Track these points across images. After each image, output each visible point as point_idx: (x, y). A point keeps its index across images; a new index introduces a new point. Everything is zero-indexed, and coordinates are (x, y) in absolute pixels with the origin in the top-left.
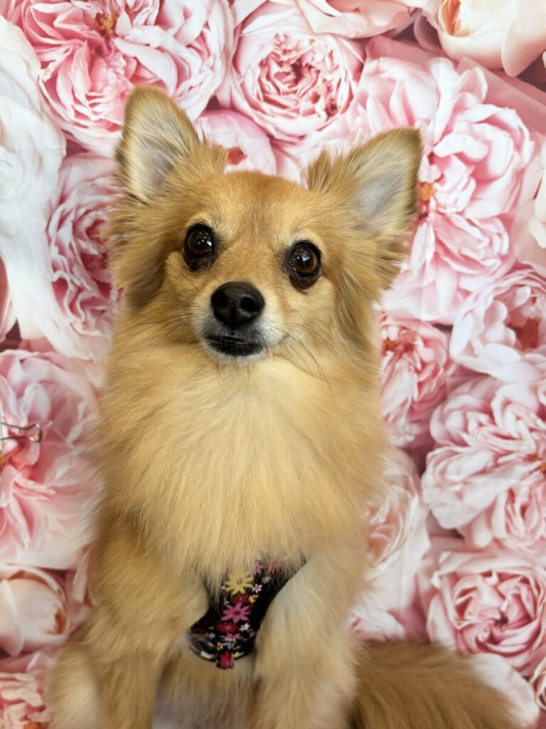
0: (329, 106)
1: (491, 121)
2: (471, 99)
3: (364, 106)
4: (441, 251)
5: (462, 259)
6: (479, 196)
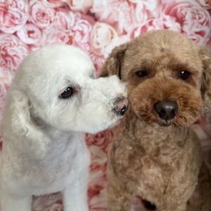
0: (50, 21)
1: (83, 23)
2: (78, 19)
6: (83, 38)
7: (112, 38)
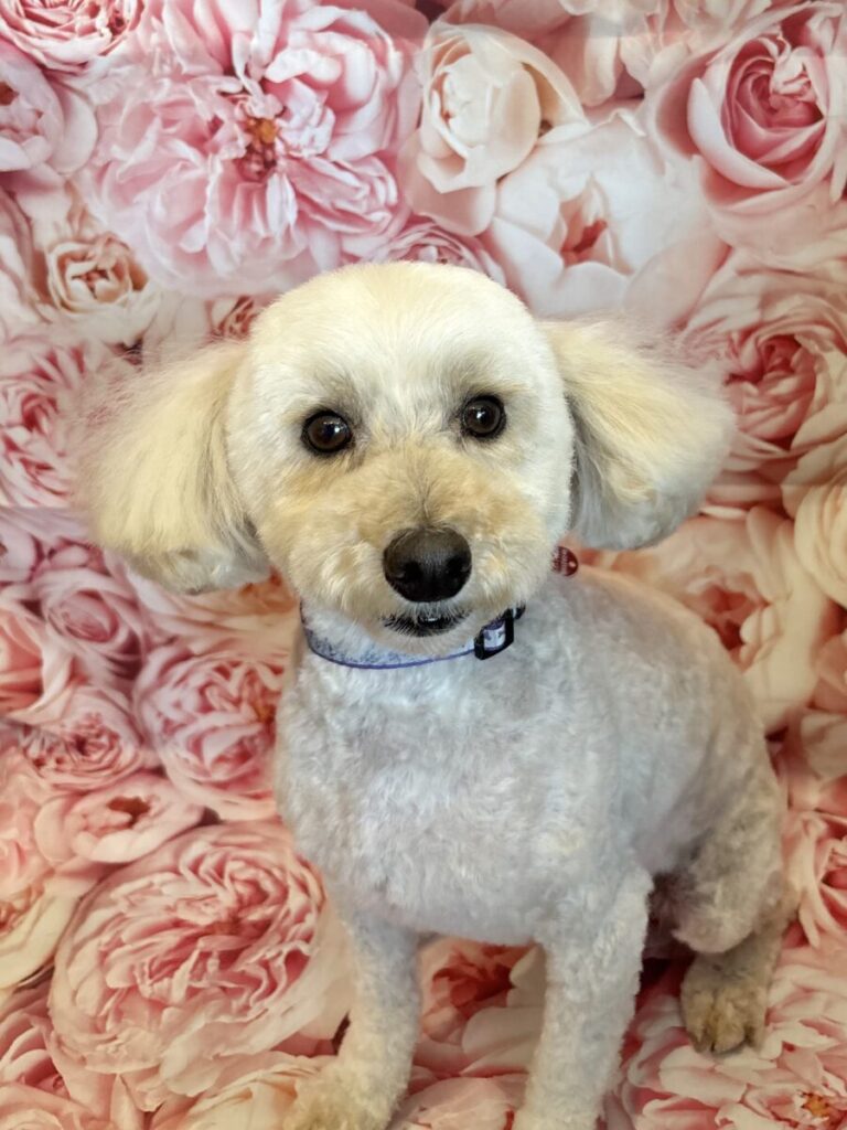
0: (113, 21)
1: (338, 27)
3: (159, 17)
4: (307, 208)
5: (338, 214)
6: (343, 130)
7: (546, 126)
